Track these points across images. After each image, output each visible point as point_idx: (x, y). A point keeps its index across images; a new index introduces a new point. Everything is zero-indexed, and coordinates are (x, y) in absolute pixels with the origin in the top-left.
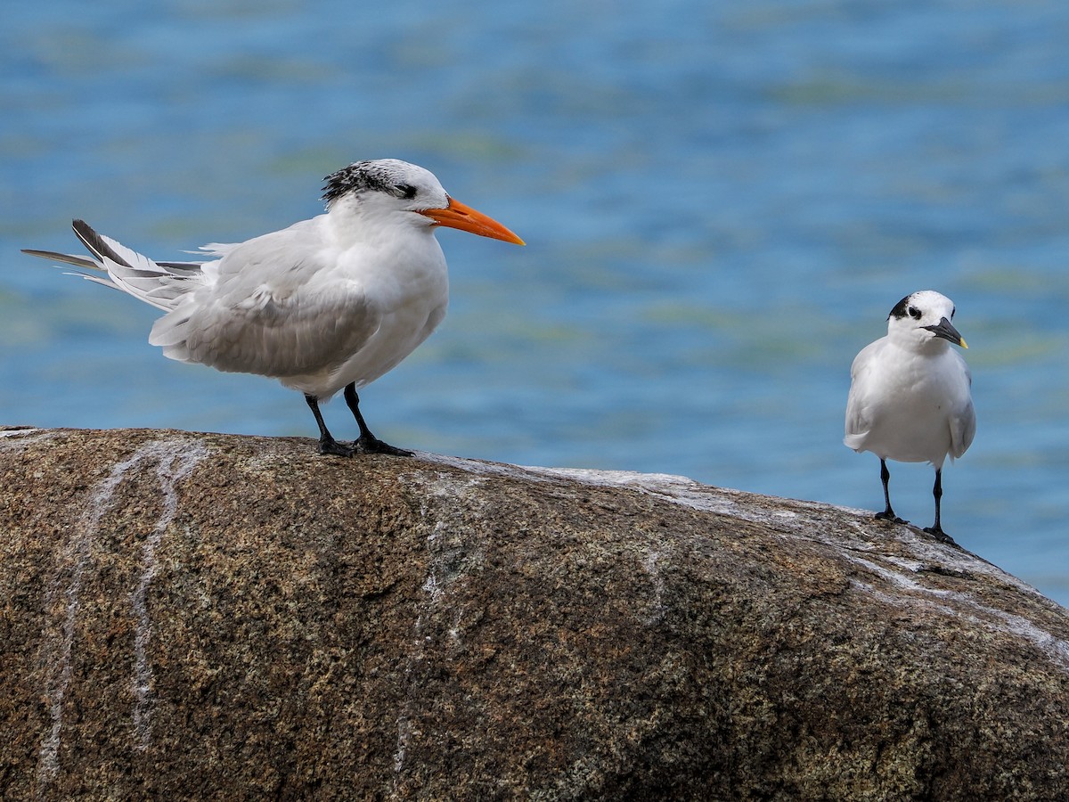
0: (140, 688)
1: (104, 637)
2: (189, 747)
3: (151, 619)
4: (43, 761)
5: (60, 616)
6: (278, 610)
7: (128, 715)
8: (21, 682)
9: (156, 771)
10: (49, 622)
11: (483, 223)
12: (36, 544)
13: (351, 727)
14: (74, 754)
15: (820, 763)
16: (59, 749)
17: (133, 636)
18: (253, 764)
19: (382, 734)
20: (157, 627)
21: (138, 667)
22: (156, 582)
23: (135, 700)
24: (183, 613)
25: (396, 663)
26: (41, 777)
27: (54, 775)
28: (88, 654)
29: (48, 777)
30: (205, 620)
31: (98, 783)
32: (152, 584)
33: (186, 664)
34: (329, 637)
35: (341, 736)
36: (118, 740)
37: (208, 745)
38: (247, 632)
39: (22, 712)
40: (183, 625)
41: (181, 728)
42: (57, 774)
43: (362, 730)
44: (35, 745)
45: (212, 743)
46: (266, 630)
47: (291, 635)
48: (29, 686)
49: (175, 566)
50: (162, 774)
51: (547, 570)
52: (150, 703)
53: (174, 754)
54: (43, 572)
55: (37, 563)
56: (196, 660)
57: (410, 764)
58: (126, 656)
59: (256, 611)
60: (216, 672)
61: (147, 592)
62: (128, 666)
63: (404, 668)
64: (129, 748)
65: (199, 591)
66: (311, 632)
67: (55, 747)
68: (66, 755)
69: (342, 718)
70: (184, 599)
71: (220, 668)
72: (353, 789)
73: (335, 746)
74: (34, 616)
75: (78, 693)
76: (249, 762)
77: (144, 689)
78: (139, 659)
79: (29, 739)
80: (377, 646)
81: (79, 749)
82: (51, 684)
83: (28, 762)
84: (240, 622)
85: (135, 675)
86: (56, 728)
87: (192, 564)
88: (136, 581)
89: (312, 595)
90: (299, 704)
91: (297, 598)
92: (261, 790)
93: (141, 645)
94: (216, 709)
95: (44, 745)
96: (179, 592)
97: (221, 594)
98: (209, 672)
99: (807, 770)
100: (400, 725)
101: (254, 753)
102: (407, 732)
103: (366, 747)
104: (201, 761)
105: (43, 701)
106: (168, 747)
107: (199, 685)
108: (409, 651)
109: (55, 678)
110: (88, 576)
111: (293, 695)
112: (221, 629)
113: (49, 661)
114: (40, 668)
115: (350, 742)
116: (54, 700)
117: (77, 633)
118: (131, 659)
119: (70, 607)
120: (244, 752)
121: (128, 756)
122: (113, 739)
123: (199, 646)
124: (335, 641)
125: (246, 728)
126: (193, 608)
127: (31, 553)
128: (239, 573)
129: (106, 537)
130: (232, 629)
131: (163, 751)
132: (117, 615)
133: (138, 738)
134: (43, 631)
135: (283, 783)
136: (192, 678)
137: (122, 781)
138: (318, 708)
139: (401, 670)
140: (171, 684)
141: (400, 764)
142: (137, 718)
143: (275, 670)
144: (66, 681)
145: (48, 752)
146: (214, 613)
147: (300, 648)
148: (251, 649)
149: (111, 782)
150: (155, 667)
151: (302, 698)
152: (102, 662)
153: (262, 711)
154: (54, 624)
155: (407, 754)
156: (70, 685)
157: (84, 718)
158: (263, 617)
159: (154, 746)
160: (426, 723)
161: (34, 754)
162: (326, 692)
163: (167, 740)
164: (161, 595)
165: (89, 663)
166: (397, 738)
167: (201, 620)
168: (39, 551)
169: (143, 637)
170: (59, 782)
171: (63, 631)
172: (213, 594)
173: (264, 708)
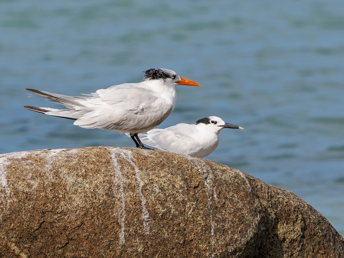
0: (145, 216)
1: (133, 203)
2: (160, 232)
3: (145, 197)
4: (120, 238)
5: (120, 198)
6: (177, 192)
7: (142, 224)
8: (111, 217)
9: (152, 239)
10: (117, 200)
11: (190, 82)
12: (107, 178)
13: (200, 224)
14: (129, 236)
15: (283, 228)
16: (125, 235)
17: (141, 202)
18: (177, 236)
19: (207, 225)
20: (147, 199)
21: (144, 210)
22: (144, 187)
23: (144, 220)
24: (153, 195)
25: (206, 205)
26: (121, 243)
27: (124, 242)
28: (129, 208)
29: (122, 243)
30: (159, 196)
31: (136, 244)
32: (143, 187)
33: (157, 209)
34: (190, 199)
35: (198, 226)
36: (141, 231)
37: (164, 231)
38: (170, 199)
39: (112, 225)
40: (154, 198)
41: (157, 227)
42: (125, 242)
43: (203, 224)
44: (117, 234)
45: (166, 230)
46: (175, 198)
47: (181, 199)
48: (114, 218)
49: (147, 182)
50: (153, 240)
51: (226, 178)
52: (148, 220)
53: (156, 234)
54: (111, 186)
55: (109, 183)
56: (159, 208)
57: (215, 233)
58: (140, 208)
59: (172, 193)
60: (165, 210)
61: (142, 190)
62: (141, 210)
63: (208, 206)
64: (144, 233)
65: (155, 188)
66: (186, 198)
67: (123, 235)
68: (127, 236)
69: (197, 221)
70: (152, 191)
71: (165, 209)
72: (202, 241)
73: (196, 230)
74: (112, 198)
75: (128, 219)
76: (175, 235)
77: (146, 216)
78: (143, 208)
79: (115, 233)
80: (200, 201)
81: (130, 234)
82: (120, 217)
83: (116, 239)
84: (168, 196)
85: (143, 213)
86: (123, 229)
87: (151, 181)
88: (138, 186)
89: (183, 188)
90: (186, 218)
91: (180, 189)
92: (179, 243)
93: (144, 204)
94: (165, 221)
95: (120, 234)
96: (150, 189)
97: (162, 189)
98: (163, 211)
99: (280, 230)
100: (212, 222)
101: (176, 233)
102: (213, 224)
103: (204, 229)
104: (163, 236)
105: (119, 222)
106: (154, 232)
107: (161, 214)
108: (208, 202)
109: (121, 215)
110: (125, 186)
111: (184, 216)
112: (163, 198)
113: (119, 211)
114: (116, 213)
115: (200, 228)
116: (122, 221)
117: (126, 202)
118: (141, 209)
119: (122, 195)
120: (174, 232)
121: (143, 235)
122: (139, 231)
123: (159, 203)
124: (192, 200)
125: (174, 226)
126: (155, 193)
127: (106, 181)
128: (165, 183)
129: (124, 175)
130: (167, 199)
131: (153, 234)
132: (136, 196)
133: (146, 230)
134: (115, 202)
135: (185, 241)
136: (159, 213)
137: (143, 243)
138: (191, 219)
139: (207, 207)
140: (153, 215)
141: (213, 233)
142: (145, 225)
143: (179, 209)
144: (125, 216)
145: (122, 236)
146: (160, 194)
147: (184, 202)
148: (172, 204)
149: (140, 243)
150: (148, 210)
151: (186, 216)
152: (133, 210)
153: (177, 221)
154: (119, 200)
155: (214, 230)
156: (126, 217)
157: (130, 226)
158: (174, 194)
159: (150, 232)
160: (217, 221)
161: (117, 237)
162: (192, 214)
163: (154, 231)
164: (146, 190)
165: (130, 210)
166: (211, 226)
167: (158, 196)
168: (108, 180)
169: (144, 202)
170: (126, 244)
171: (121, 202)
172: (159, 189)
173: (177, 220)
